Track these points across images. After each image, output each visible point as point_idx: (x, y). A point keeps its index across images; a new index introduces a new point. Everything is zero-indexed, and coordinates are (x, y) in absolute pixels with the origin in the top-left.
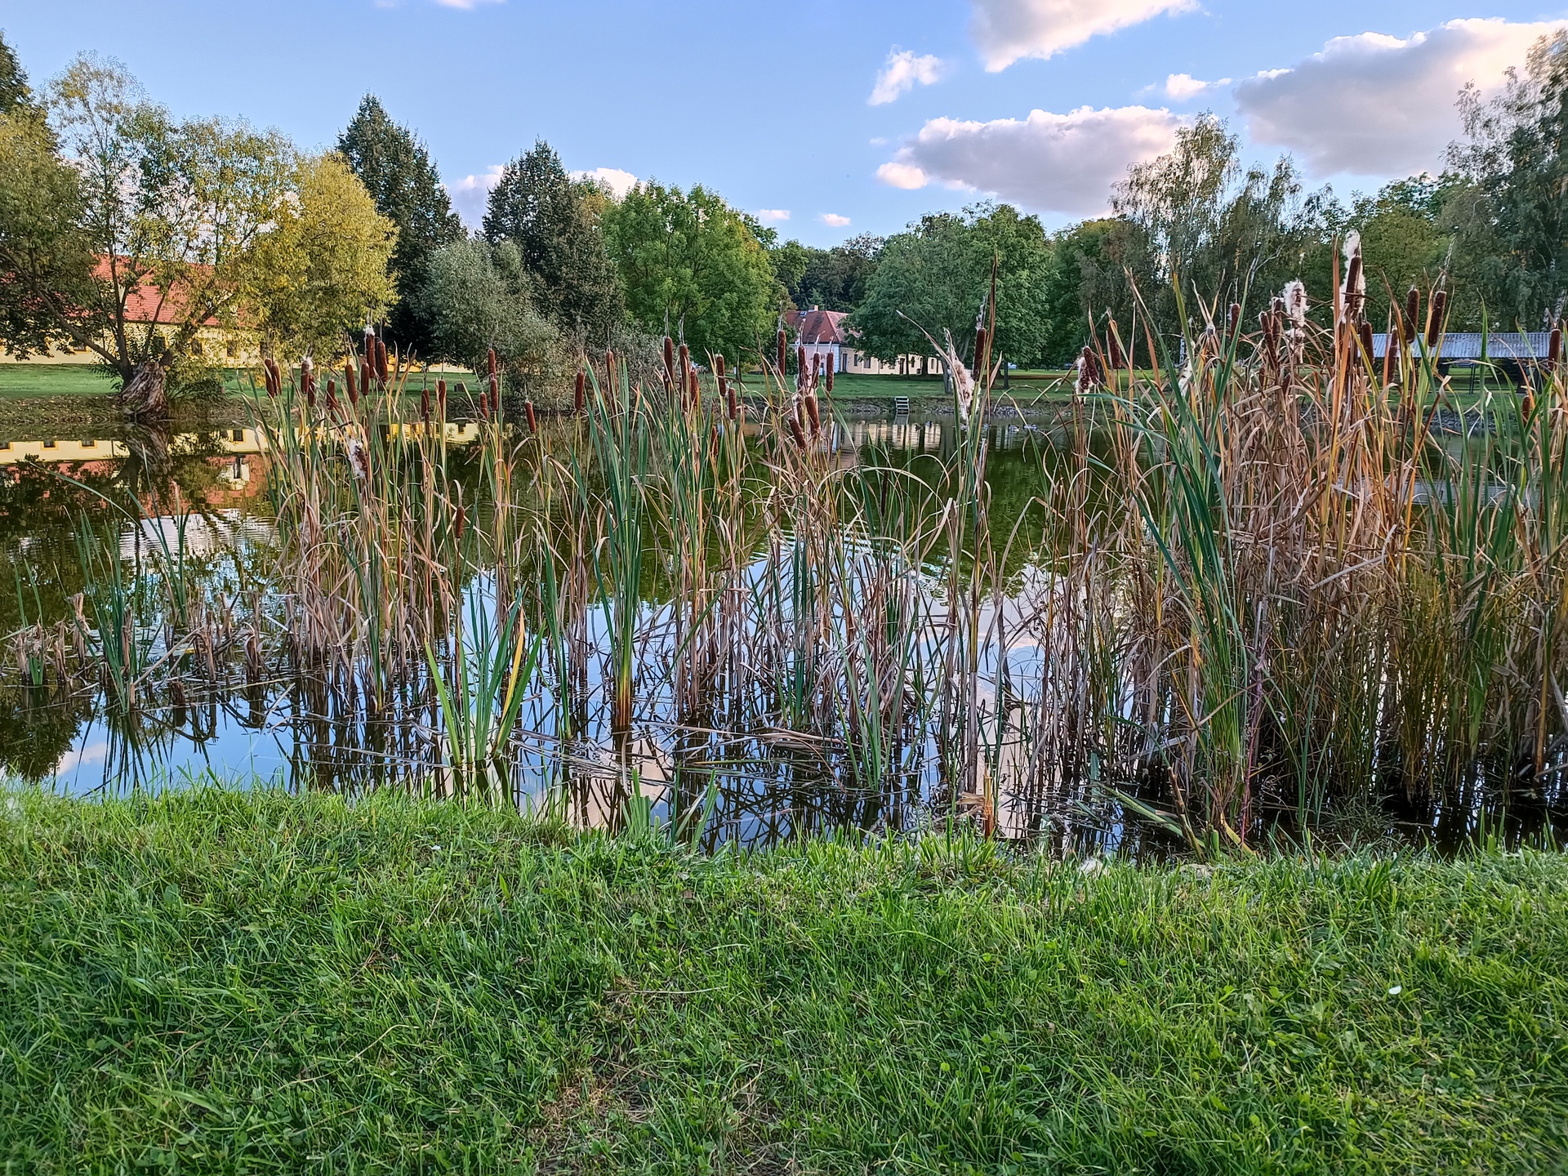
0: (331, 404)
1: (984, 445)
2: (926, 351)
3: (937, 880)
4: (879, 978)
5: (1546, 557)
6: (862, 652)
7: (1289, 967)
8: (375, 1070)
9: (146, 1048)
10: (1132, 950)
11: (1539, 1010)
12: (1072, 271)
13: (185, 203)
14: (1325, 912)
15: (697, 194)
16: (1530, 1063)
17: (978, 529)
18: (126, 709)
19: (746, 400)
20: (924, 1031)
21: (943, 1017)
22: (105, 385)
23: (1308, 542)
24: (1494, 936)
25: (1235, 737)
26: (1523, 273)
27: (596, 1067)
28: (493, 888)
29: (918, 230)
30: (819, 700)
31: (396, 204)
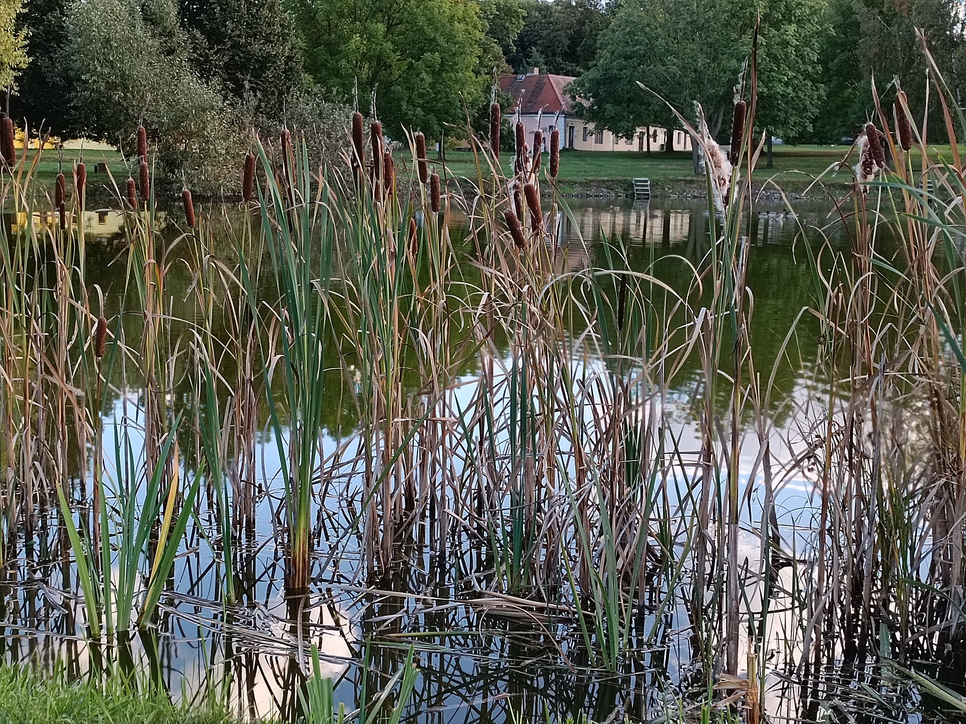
1: (745, 244)
2: (670, 125)
12: (849, 26)
17: (738, 348)
19: (452, 186)
30: (542, 556)
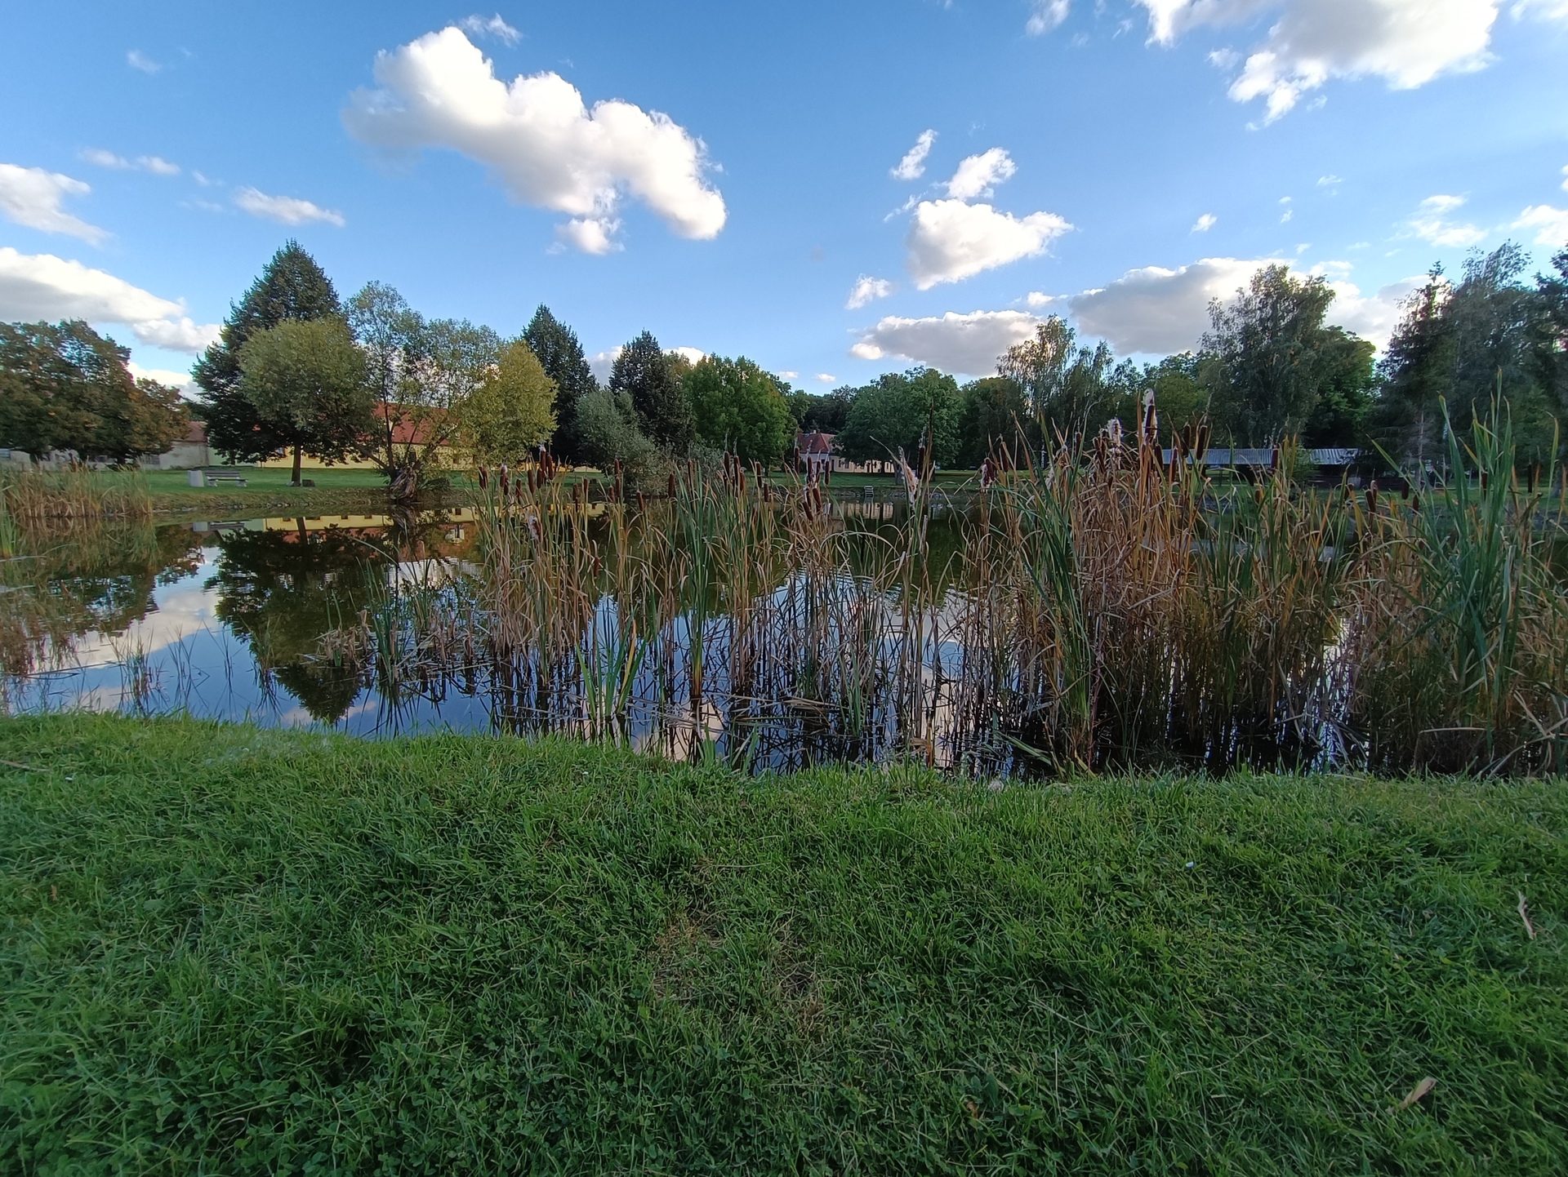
0: (518, 493)
2: (884, 457)
3: (900, 795)
4: (865, 858)
5: (1273, 590)
6: (848, 649)
7: (1123, 849)
8: (553, 913)
9: (410, 898)
10: (1024, 840)
11: (1282, 877)
12: (974, 410)
13: (430, 372)
14: (1143, 814)
15: (741, 361)
16: (1277, 911)
18: (391, 682)
19: (775, 489)
20: (896, 893)
21: (906, 882)
22: (381, 481)
23: (1127, 580)
24: (1251, 829)
25: (1084, 703)
26: (1250, 412)
27: (689, 912)
28: (621, 798)
29: (878, 384)
31: (557, 370)
